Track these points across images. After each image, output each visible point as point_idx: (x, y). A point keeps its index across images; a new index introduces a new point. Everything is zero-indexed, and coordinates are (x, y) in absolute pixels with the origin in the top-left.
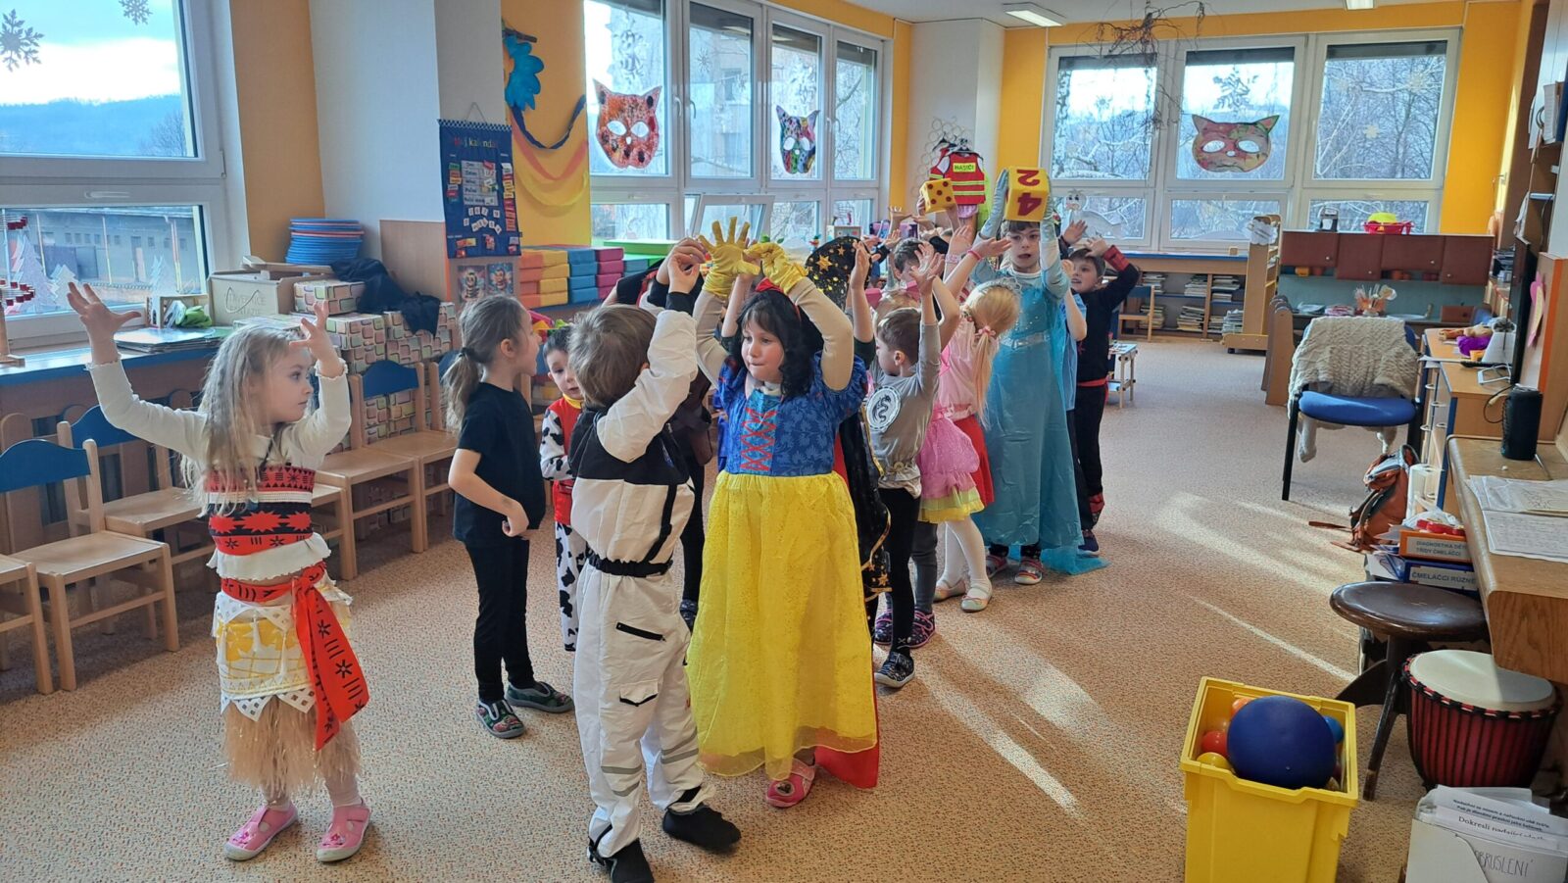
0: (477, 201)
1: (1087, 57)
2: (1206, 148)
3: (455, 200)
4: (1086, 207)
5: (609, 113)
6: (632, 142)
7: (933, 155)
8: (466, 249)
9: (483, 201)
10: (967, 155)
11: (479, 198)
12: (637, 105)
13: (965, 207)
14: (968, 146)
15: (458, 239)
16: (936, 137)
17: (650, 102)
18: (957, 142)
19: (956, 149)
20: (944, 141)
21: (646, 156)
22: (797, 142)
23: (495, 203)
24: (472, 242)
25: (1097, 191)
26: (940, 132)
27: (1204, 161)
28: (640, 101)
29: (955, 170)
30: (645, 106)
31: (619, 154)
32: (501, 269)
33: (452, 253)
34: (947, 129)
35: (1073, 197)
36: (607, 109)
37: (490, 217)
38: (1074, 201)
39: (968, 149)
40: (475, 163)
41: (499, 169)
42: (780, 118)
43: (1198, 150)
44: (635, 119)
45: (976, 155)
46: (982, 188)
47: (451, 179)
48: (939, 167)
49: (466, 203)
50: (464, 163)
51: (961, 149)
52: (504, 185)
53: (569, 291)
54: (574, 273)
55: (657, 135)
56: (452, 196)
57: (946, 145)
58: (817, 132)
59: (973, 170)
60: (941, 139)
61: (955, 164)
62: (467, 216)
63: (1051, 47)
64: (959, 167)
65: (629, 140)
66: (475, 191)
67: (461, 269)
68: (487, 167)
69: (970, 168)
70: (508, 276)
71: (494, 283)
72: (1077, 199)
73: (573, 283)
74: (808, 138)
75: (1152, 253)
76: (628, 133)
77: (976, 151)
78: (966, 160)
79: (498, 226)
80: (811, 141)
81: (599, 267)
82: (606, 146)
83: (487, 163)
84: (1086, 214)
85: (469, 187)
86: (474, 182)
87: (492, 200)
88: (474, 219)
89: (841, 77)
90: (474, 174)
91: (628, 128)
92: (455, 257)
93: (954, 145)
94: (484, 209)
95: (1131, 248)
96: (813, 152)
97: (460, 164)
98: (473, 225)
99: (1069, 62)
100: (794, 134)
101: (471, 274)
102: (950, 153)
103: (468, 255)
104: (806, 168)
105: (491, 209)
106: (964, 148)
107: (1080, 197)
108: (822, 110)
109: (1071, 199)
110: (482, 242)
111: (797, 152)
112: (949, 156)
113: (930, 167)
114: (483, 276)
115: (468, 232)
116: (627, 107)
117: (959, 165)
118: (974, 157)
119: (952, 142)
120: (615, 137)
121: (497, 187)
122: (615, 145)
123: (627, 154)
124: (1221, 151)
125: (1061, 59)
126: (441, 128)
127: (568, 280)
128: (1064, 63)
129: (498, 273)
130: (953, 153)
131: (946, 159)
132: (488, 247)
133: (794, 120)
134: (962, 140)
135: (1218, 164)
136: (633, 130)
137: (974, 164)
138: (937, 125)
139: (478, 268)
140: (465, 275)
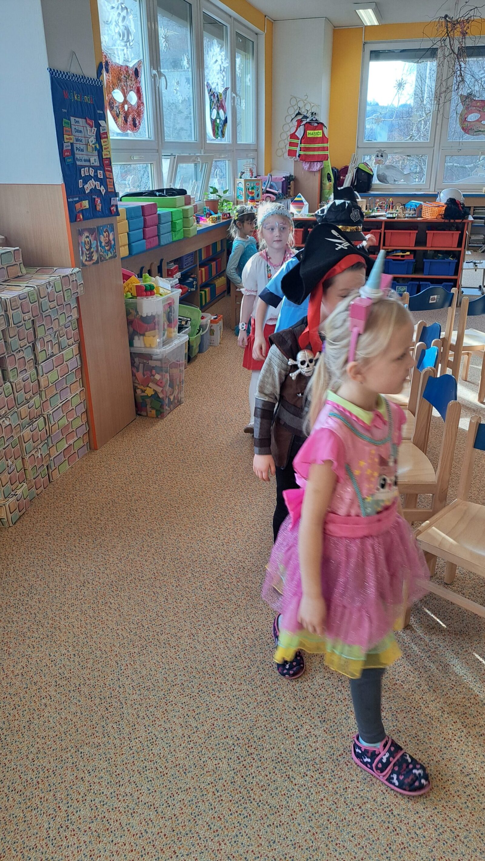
0: (85, 161)
1: (390, 51)
2: (469, 119)
3: (70, 160)
4: (387, 163)
5: (112, 82)
6: (128, 110)
7: (291, 125)
8: (82, 211)
9: (89, 161)
10: (316, 125)
11: (86, 157)
12: (129, 76)
13: (316, 163)
14: (317, 117)
15: (77, 202)
16: (293, 112)
17: (137, 73)
18: (309, 115)
19: (308, 120)
20: (299, 114)
21: (137, 122)
22: (218, 113)
23: (97, 164)
24: (86, 204)
25: (396, 151)
26: (296, 107)
27: (467, 129)
28: (131, 72)
29: (308, 136)
30: (134, 76)
31: (121, 119)
32: (107, 231)
33: (73, 217)
34: (301, 104)
35: (379, 155)
36: (111, 78)
37: (96, 178)
38: (380, 158)
39: (316, 120)
40: (80, 120)
41: (98, 126)
42: (209, 93)
43: (463, 120)
44: (129, 89)
45: (322, 124)
46: (326, 149)
47: (66, 136)
48: (296, 134)
49: (78, 163)
50: (72, 119)
51: (312, 120)
52: (103, 144)
53: (129, 245)
54: (130, 228)
55: (143, 103)
56: (68, 156)
57: (300, 117)
58: (228, 105)
59: (321, 136)
60: (297, 112)
61: (308, 131)
62: (81, 177)
63: (365, 43)
64: (311, 134)
65: (126, 107)
66: (82, 150)
67: (80, 233)
68: (89, 124)
69: (318, 134)
70: (111, 237)
71: (103, 244)
72: (382, 156)
73: (131, 236)
74: (223, 110)
75: (431, 193)
76: (125, 102)
77: (321, 122)
78: (315, 129)
79: (102, 187)
80: (225, 113)
81: (145, 220)
82: (113, 112)
83: (89, 121)
84: (388, 167)
85: (78, 146)
86: (81, 141)
87: (94, 160)
88: (86, 179)
89: (238, 60)
90: (81, 132)
91: (125, 97)
92: (76, 221)
93: (307, 117)
94: (91, 169)
95: (417, 190)
96: (226, 121)
97: (70, 120)
98: (85, 187)
99: (376, 55)
100: (216, 107)
101: (87, 237)
102: (304, 123)
103: (85, 219)
104: (223, 135)
105: (96, 168)
106: (314, 119)
107: (384, 155)
108: (229, 86)
109: (378, 156)
110: (93, 203)
111: (218, 121)
112: (304, 125)
113: (289, 134)
114: (95, 239)
115: (82, 195)
116: (123, 77)
117: (312, 132)
118: (321, 125)
119: (305, 114)
120: (117, 104)
121: (98, 147)
122: (118, 112)
123: (126, 120)
124: (477, 121)
125: (371, 52)
126: (52, 79)
127: (128, 234)
128: (373, 55)
129: (105, 234)
130: (307, 123)
131: (301, 129)
132: (98, 209)
133: (216, 95)
134: (312, 114)
135: (476, 130)
136: (128, 98)
137: (321, 131)
138: (294, 102)
139: (91, 231)
140: (84, 239)
